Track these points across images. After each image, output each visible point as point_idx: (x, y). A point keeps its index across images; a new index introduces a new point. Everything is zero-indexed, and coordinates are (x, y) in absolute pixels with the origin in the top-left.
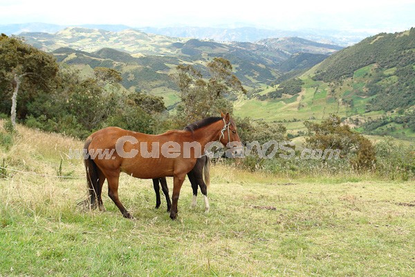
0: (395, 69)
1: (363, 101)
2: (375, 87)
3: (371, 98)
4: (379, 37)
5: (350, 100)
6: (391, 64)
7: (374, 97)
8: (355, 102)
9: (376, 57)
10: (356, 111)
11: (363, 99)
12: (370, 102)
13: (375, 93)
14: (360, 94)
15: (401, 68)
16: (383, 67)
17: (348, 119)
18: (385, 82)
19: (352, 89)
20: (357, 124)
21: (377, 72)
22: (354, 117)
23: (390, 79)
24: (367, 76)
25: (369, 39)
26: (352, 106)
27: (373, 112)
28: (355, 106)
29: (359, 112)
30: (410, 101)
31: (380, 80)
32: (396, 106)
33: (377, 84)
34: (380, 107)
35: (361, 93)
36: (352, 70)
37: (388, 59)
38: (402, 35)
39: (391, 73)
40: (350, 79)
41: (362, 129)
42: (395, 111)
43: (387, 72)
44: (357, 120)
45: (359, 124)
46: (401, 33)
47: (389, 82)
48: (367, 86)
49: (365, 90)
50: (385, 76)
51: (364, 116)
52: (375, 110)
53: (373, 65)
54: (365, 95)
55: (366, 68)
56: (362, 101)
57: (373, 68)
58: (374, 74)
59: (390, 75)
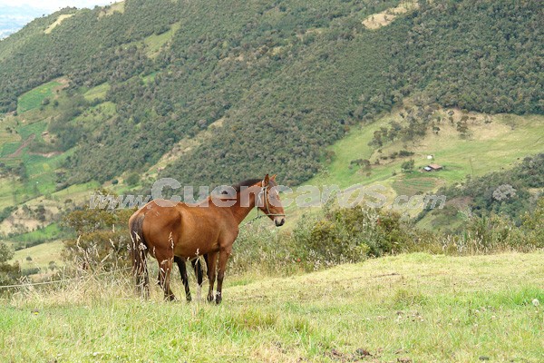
0: (105, 86)
1: (48, 164)
2: (71, 129)
3: (63, 156)
4: (62, 18)
5: (17, 164)
6: (97, 77)
7: (71, 152)
8: (29, 167)
9: (62, 62)
10: (36, 190)
11: (46, 159)
12: (64, 166)
13: (71, 144)
14: (37, 148)
15: (119, 85)
16: (80, 83)
17: (20, 210)
18: (90, 117)
19: (18, 138)
20: (43, 219)
21: (70, 95)
22: (33, 204)
23: (99, 110)
24: (49, 107)
25: (42, 22)
26: (24, 179)
27: (73, 188)
28: (32, 177)
29: (43, 189)
30: (147, 156)
31: (77, 114)
32: (120, 169)
33: (74, 123)
34: (87, 175)
35: (41, 146)
36: (12, 95)
37: (89, 67)
38: (110, 13)
39: (100, 95)
40: (10, 116)
41: (54, 228)
42: (120, 180)
43: (91, 95)
44: (41, 210)
45: (47, 217)
46: (107, 8)
47: (99, 117)
48: (52, 130)
49: (48, 138)
50: (88, 105)
51: (56, 198)
52: (77, 183)
53: (58, 80)
54: (51, 149)
55: (44, 89)
56: (46, 165)
57: (60, 88)
58: (64, 101)
59: (98, 102)
